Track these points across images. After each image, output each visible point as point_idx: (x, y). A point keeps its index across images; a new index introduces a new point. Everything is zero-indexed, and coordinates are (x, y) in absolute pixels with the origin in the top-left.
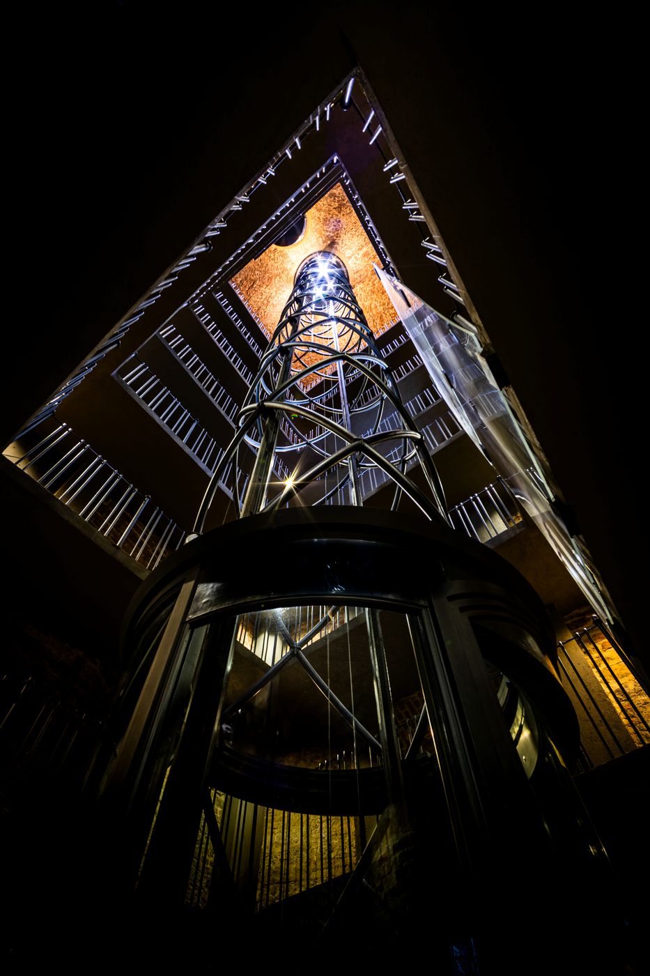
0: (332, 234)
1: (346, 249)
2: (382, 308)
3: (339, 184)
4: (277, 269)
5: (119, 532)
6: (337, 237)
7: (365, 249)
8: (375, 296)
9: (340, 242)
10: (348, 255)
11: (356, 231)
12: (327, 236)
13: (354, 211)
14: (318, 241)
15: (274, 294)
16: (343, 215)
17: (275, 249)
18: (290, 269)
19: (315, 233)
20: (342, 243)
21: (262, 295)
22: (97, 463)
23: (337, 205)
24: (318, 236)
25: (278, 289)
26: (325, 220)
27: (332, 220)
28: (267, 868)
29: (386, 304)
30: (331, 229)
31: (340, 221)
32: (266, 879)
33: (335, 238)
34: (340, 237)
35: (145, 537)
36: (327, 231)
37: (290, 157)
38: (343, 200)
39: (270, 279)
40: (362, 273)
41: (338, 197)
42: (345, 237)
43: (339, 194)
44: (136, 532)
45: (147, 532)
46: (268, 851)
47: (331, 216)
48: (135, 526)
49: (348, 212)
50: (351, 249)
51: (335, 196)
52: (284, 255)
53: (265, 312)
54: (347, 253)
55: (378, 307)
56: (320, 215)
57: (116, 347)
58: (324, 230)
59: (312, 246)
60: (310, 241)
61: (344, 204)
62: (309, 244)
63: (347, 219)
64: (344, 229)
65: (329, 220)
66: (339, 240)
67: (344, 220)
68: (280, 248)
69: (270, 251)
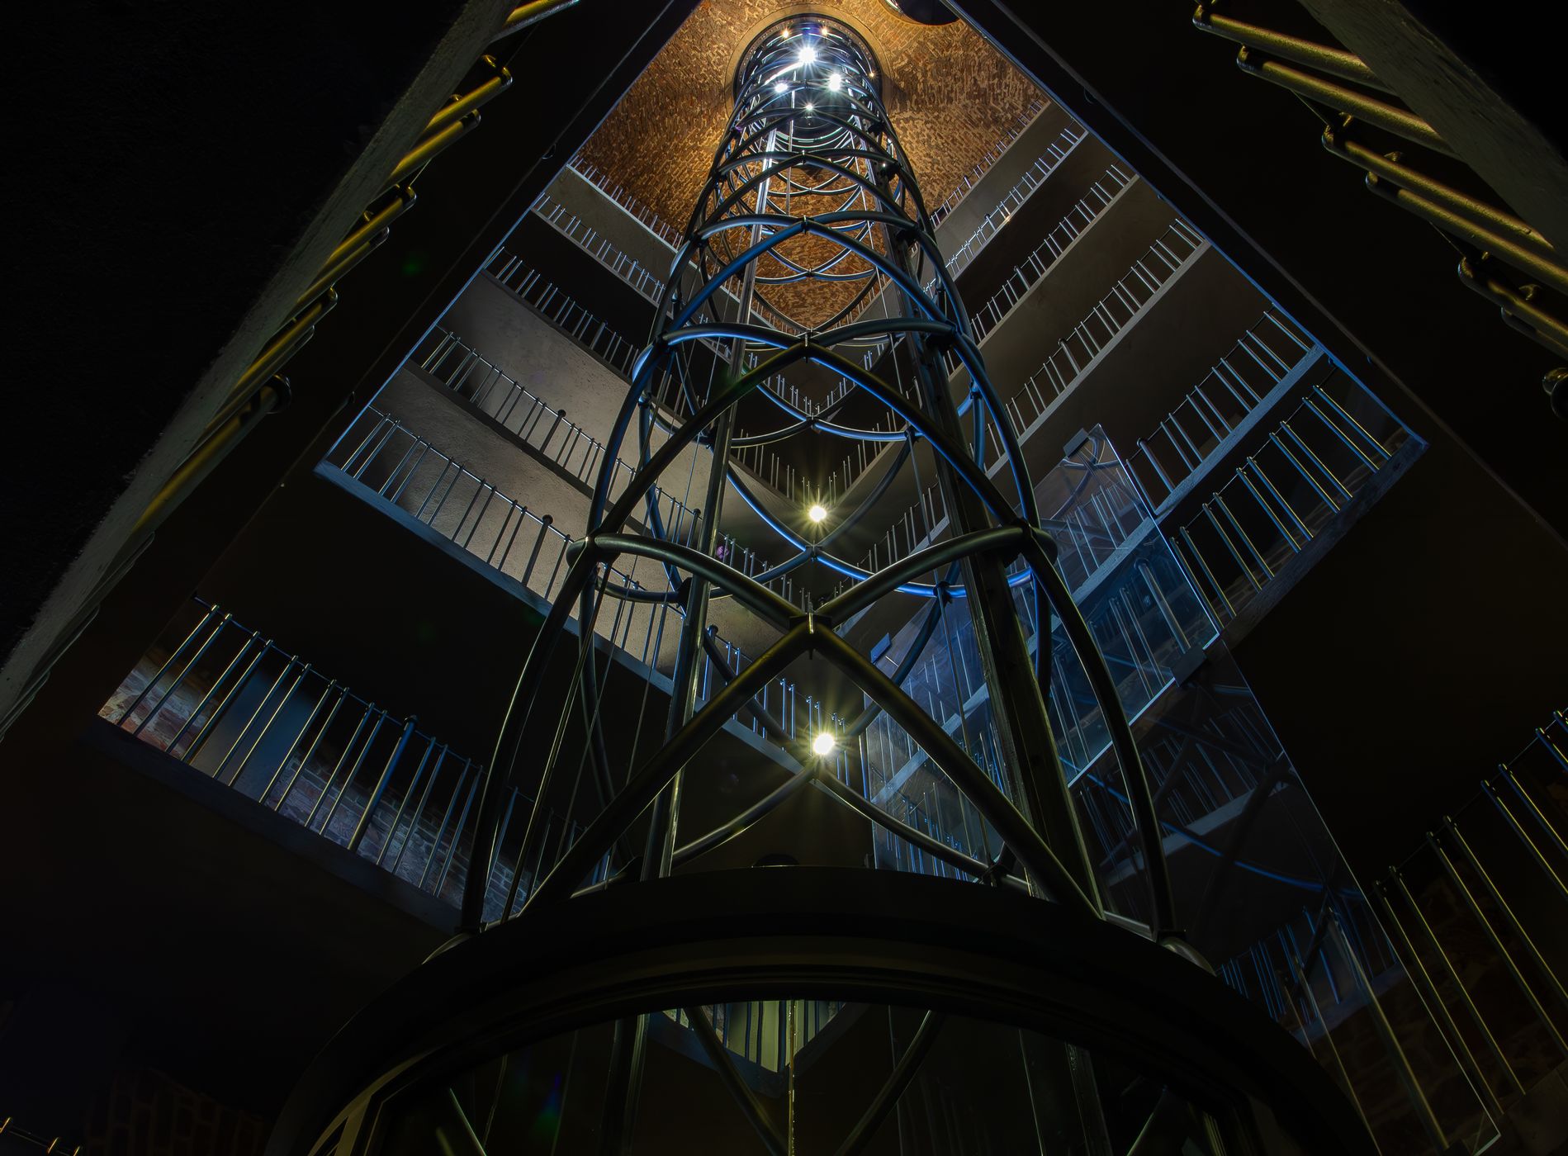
0: (920, 87)
6: (917, 103)
9: (907, 115)
11: (937, 145)
12: (915, 78)
14: (899, 54)
16: (965, 106)
19: (915, 45)
20: (907, 120)
23: (984, 85)
24: (910, 52)
26: (947, 63)
27: (950, 79)
30: (931, 82)
31: (950, 100)
33: (915, 97)
34: (919, 110)
36: (924, 75)
42: (920, 124)
43: (1007, 86)
47: (959, 75)
49: (974, 117)
51: (1000, 78)
56: (957, 48)
58: (925, 65)
59: (886, 43)
60: (895, 35)
61: (986, 103)
62: (889, 34)
63: (958, 118)
64: (937, 117)
65: (948, 74)
66: (912, 109)
67: (955, 109)
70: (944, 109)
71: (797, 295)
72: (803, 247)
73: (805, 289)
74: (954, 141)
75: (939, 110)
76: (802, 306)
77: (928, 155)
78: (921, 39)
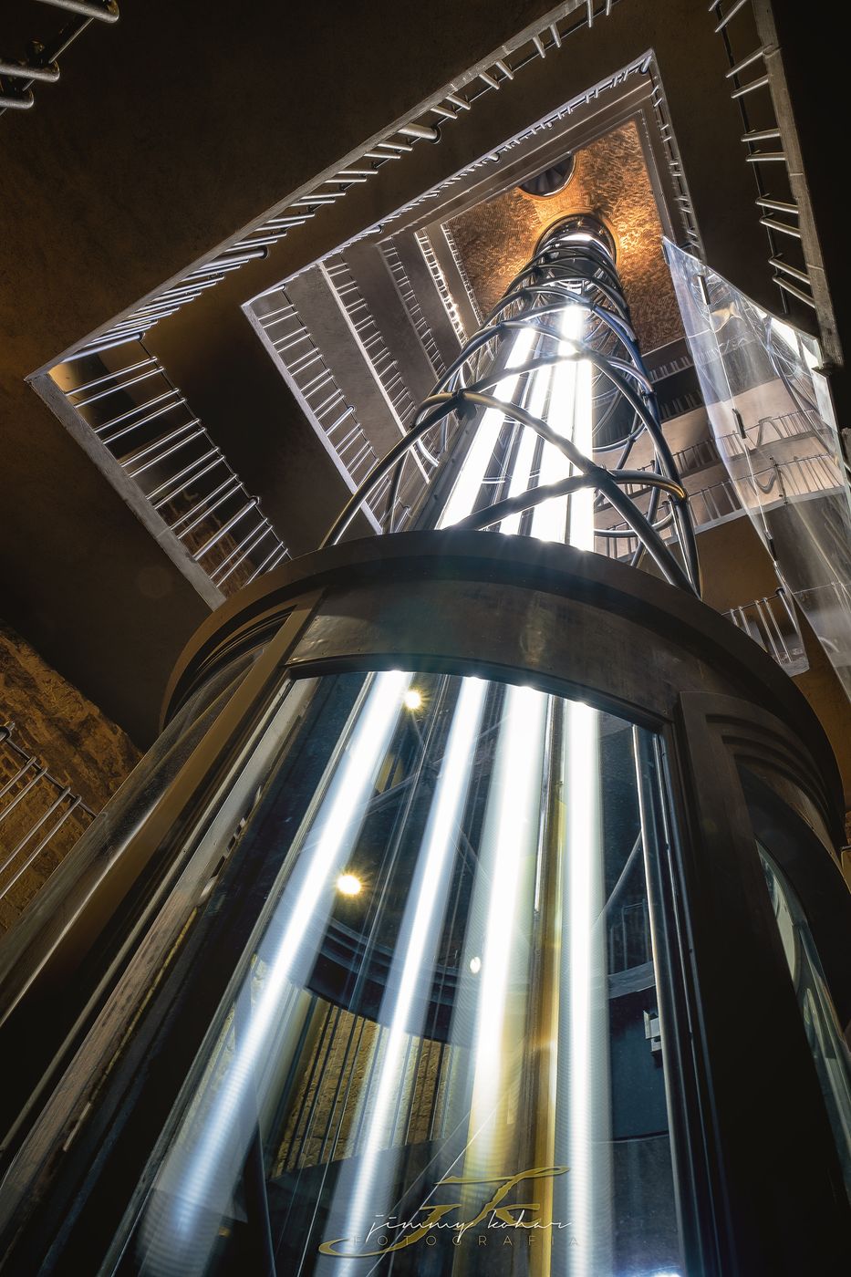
0: (605, 194)
1: (621, 220)
2: (653, 316)
3: (631, 124)
4: (516, 226)
5: (198, 543)
6: (612, 200)
7: (647, 227)
8: (648, 297)
9: (615, 208)
10: (621, 230)
12: (598, 195)
13: (644, 169)
14: (582, 199)
15: (502, 261)
16: (628, 170)
17: (520, 196)
18: (534, 230)
19: (582, 187)
21: (485, 258)
22: (192, 429)
23: (623, 153)
24: (584, 192)
25: (511, 254)
28: (307, 1110)
29: (661, 313)
30: (605, 186)
31: (621, 178)
32: (302, 1126)
33: (608, 200)
34: (616, 201)
35: (234, 560)
36: (600, 188)
37: (590, 26)
38: (633, 149)
39: (502, 238)
40: (636, 259)
41: (627, 142)
42: (624, 203)
43: (628, 137)
44: (223, 551)
45: (239, 555)
46: (314, 1083)
47: (609, 167)
48: (223, 541)
49: (637, 167)
50: (627, 222)
51: (623, 141)
52: (530, 208)
53: (484, 283)
54: (620, 226)
55: (649, 315)
56: (595, 162)
57: (261, 257)
58: (595, 186)
59: (573, 205)
60: (571, 197)
61: (633, 155)
62: (569, 201)
63: (631, 177)
64: (626, 191)
65: (606, 174)
66: (614, 204)
67: (627, 177)
68: (526, 196)
69: (511, 197)
70: (623, 184)
71: (668, 320)
72: (648, 305)
73: (668, 314)
75: (622, 188)
76: (676, 320)
77: (641, 205)
78: (581, 182)
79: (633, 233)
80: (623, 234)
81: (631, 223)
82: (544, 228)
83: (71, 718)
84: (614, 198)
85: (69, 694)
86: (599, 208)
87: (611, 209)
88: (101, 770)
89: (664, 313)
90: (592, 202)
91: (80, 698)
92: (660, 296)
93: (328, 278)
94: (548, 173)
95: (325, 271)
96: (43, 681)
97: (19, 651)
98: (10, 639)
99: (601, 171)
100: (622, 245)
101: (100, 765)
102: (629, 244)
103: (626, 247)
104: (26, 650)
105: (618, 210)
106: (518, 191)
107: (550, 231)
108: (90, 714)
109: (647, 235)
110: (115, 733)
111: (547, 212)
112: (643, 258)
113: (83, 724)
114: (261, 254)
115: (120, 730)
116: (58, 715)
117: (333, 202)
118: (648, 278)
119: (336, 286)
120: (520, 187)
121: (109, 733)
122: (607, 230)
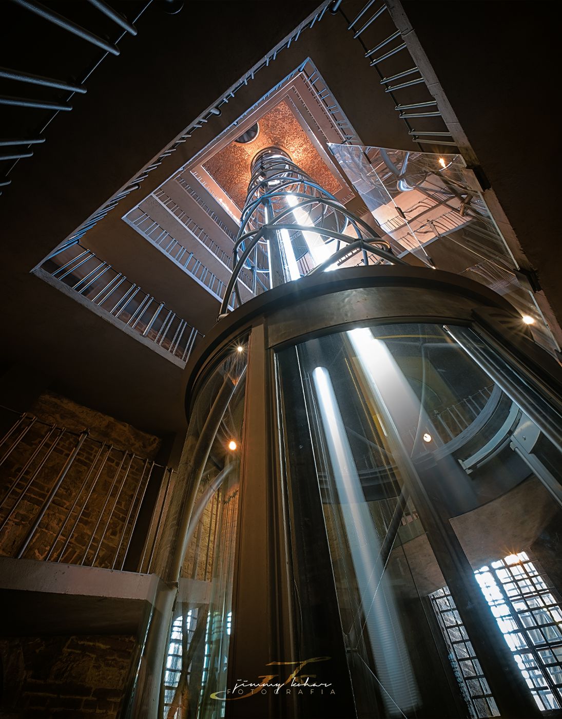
0: (278, 136)
1: (290, 146)
3: (283, 102)
4: (237, 159)
7: (305, 146)
9: (285, 142)
12: (275, 137)
13: (296, 120)
14: (268, 141)
15: (235, 176)
16: (286, 124)
17: (235, 145)
18: (248, 159)
19: (266, 136)
23: (281, 117)
24: (268, 138)
25: (239, 172)
30: (277, 133)
31: (284, 128)
33: (281, 138)
34: (285, 138)
36: (275, 134)
38: (287, 113)
39: (232, 166)
40: (304, 162)
41: (282, 112)
42: (289, 138)
43: (283, 109)
47: (277, 124)
49: (290, 121)
50: (294, 146)
51: (280, 111)
52: (243, 150)
54: (291, 149)
56: (269, 123)
57: (137, 189)
58: (272, 134)
59: (264, 144)
60: (262, 141)
61: (287, 117)
62: (261, 143)
63: (289, 126)
64: (288, 133)
65: (276, 127)
66: (284, 140)
67: (287, 127)
68: (239, 145)
69: (230, 147)
70: (286, 131)
74: (296, 129)
77: (298, 138)
79: (298, 150)
80: (293, 152)
81: (296, 146)
82: (252, 158)
83: (100, 425)
84: (283, 137)
85: (96, 415)
86: (277, 143)
87: (283, 142)
88: (124, 445)
89: (325, 183)
90: (272, 141)
91: (102, 415)
92: (320, 175)
93: (157, 198)
94: (247, 132)
95: (154, 196)
96: (80, 413)
97: (62, 402)
98: (55, 398)
99: (273, 126)
100: (294, 157)
101: (123, 442)
102: (298, 156)
103: (297, 157)
104: (65, 401)
105: (287, 142)
106: (234, 143)
107: (255, 158)
108: (109, 421)
109: (304, 150)
110: (125, 426)
111: (251, 150)
112: (307, 160)
113: (108, 426)
114: (137, 187)
115: (128, 425)
116: (93, 426)
117: (170, 154)
118: (312, 168)
119: (162, 201)
120: (235, 141)
121: (122, 427)
122: (284, 151)
